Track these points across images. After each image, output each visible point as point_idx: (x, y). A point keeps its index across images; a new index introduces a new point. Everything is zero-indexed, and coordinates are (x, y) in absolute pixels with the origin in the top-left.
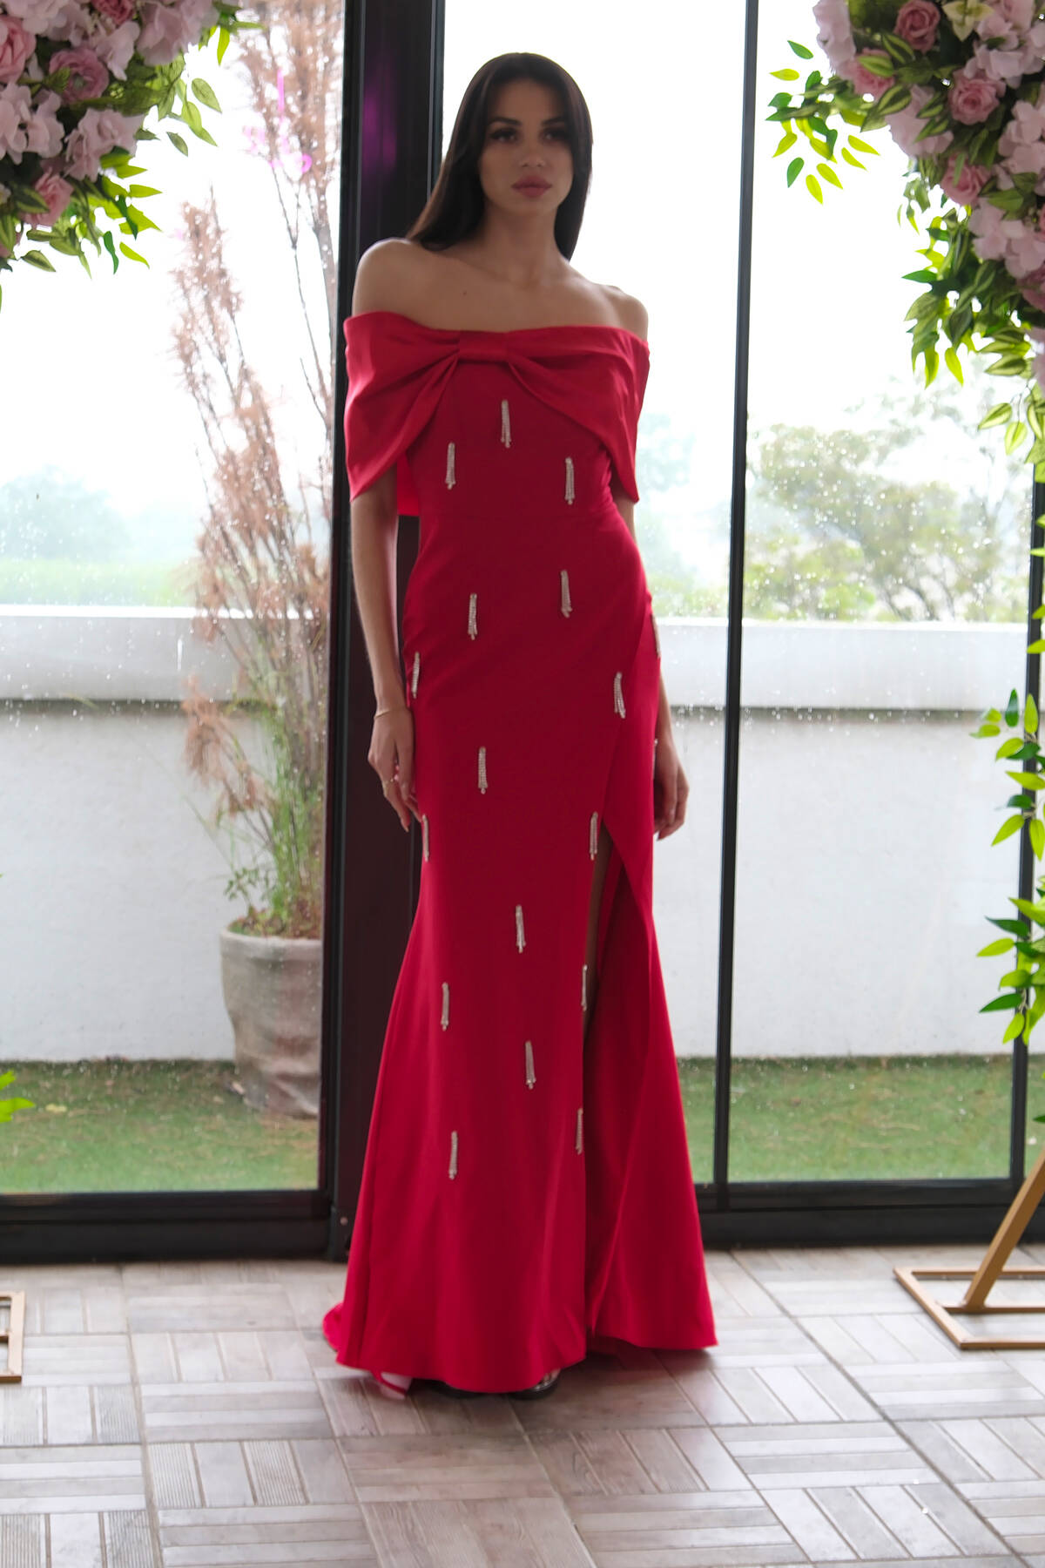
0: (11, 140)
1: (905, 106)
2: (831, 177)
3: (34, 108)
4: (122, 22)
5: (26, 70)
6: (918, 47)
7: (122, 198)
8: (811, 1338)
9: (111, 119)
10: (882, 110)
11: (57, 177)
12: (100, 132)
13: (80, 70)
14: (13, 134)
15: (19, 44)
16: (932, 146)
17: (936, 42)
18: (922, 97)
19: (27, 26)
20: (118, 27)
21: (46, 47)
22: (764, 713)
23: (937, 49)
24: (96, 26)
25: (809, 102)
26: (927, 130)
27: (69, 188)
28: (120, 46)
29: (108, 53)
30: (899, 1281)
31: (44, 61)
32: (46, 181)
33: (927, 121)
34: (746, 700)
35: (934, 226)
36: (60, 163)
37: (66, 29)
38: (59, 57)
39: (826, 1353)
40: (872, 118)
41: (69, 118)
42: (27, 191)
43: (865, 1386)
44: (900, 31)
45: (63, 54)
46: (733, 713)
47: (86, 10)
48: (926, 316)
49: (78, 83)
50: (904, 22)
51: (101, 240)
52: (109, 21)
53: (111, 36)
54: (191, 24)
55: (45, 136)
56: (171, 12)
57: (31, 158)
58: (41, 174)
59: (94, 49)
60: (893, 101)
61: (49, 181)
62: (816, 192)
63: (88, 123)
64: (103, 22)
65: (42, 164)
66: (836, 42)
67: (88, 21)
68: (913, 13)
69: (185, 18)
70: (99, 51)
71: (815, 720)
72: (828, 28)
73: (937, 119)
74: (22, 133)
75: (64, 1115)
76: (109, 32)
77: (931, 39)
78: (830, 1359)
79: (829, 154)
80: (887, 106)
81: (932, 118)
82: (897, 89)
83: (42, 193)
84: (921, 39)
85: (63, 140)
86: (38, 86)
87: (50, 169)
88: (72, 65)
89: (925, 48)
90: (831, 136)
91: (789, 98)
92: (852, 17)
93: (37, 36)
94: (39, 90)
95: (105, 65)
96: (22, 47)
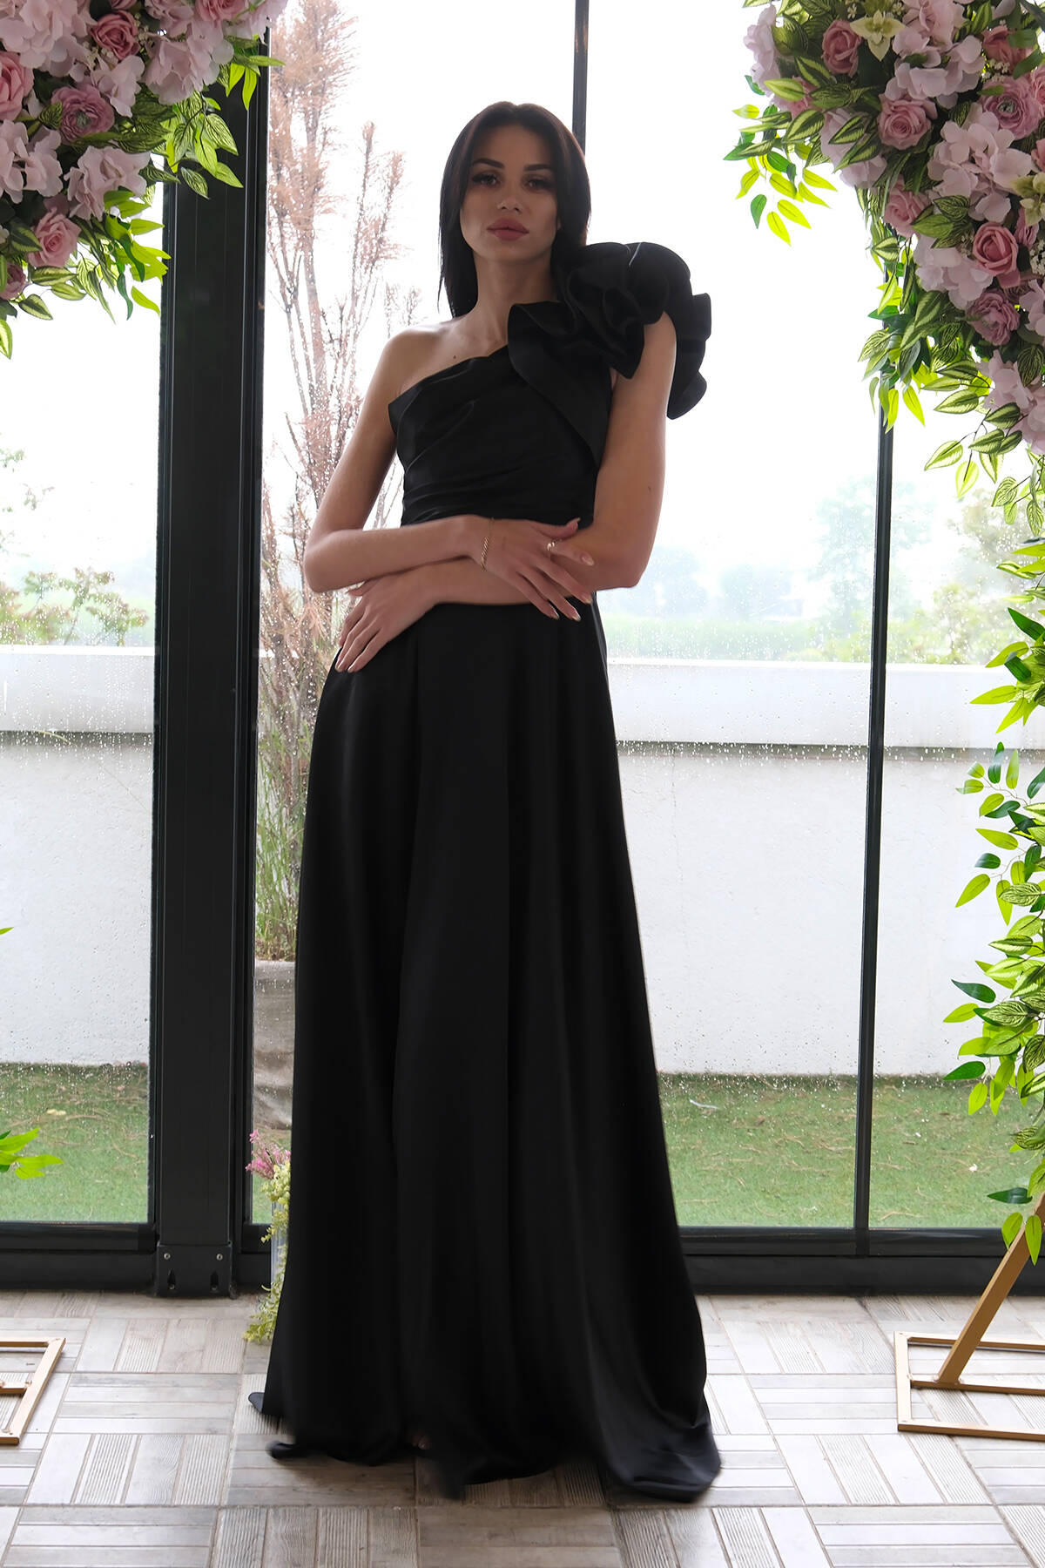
0: (6, 179)
2: (795, 216)
4: (127, 55)
5: (25, 107)
6: (843, 71)
9: (113, 156)
12: (104, 172)
15: (17, 79)
16: (863, 171)
17: (860, 64)
19: (23, 62)
23: (860, 71)
24: (96, 61)
26: (848, 157)
27: (78, 229)
28: (124, 82)
29: (113, 87)
31: (44, 98)
33: (850, 145)
37: (66, 65)
38: (60, 93)
41: (68, 157)
44: (827, 56)
45: (64, 91)
47: (86, 44)
49: (81, 120)
50: (828, 46)
52: (110, 55)
53: (114, 70)
55: (43, 174)
57: (32, 198)
59: (97, 87)
60: (805, 126)
61: (51, 222)
62: (781, 232)
63: (89, 160)
64: (105, 58)
65: (46, 204)
70: (102, 87)
74: (18, 171)
76: (111, 67)
77: (855, 61)
81: (855, 143)
82: (812, 112)
84: (847, 60)
85: (61, 177)
86: (38, 123)
87: (54, 210)
88: (74, 102)
89: (852, 71)
90: (790, 172)
93: (34, 70)
94: (38, 127)
95: (108, 101)
96: (19, 82)
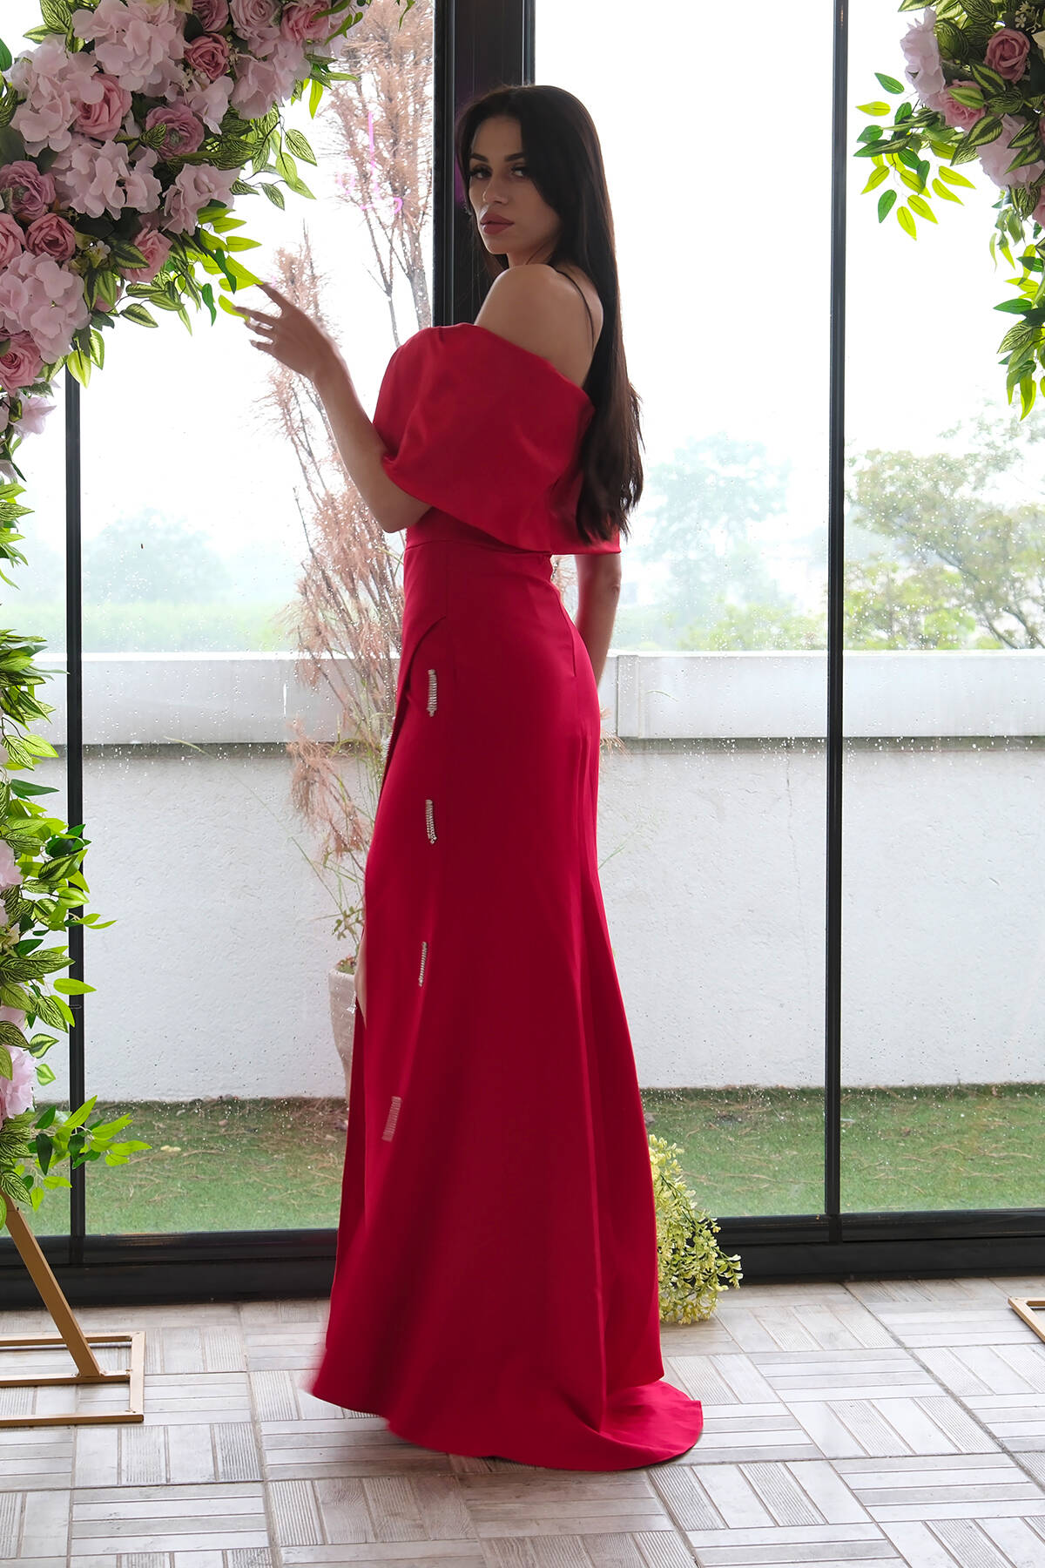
0: (109, 197)
1: (996, 138)
2: (924, 211)
3: (132, 165)
4: (217, 77)
5: (123, 127)
6: (1008, 77)
7: (220, 251)
8: (928, 1371)
9: (207, 173)
10: (973, 141)
11: (155, 232)
12: (197, 187)
13: (175, 125)
14: (112, 190)
15: (116, 103)
16: (1024, 175)
17: (1027, 72)
18: (1012, 127)
19: (122, 84)
20: (212, 82)
21: (142, 104)
22: (869, 743)
23: (1028, 78)
24: (190, 82)
25: (898, 135)
26: (1019, 160)
27: (169, 243)
28: (215, 101)
29: (203, 108)
30: (1015, 1311)
31: (140, 118)
32: (145, 236)
33: (1020, 150)
34: (847, 732)
35: (1028, 255)
36: (159, 218)
37: (161, 86)
38: (156, 112)
39: (942, 1385)
40: (963, 149)
41: (166, 174)
42: (126, 247)
43: (984, 1418)
44: (990, 62)
45: (159, 110)
46: (835, 743)
47: (181, 66)
48: (1021, 346)
49: (175, 139)
50: (994, 52)
51: (200, 294)
52: (203, 76)
53: (207, 90)
54: (285, 77)
55: (143, 192)
56: (263, 65)
57: (130, 214)
58: (142, 229)
59: (189, 106)
60: (984, 133)
61: (147, 237)
62: (909, 227)
63: (185, 178)
64: (197, 77)
65: (140, 219)
66: (925, 73)
67: (182, 76)
68: (1002, 42)
69: (278, 71)
70: (194, 107)
71: (917, 750)
72: (918, 62)
73: (1029, 149)
74: (121, 189)
75: (179, 1154)
76: (204, 87)
77: (1022, 69)
78: (947, 1390)
79: (922, 186)
80: (977, 139)
81: (1024, 147)
82: (989, 119)
83: (141, 248)
84: (1011, 69)
85: (160, 195)
86: (137, 142)
87: (149, 225)
88: (168, 121)
89: (1016, 78)
90: (923, 169)
91: (881, 132)
92: (940, 50)
93: (133, 93)
94: (136, 147)
95: (201, 120)
96: (119, 105)
